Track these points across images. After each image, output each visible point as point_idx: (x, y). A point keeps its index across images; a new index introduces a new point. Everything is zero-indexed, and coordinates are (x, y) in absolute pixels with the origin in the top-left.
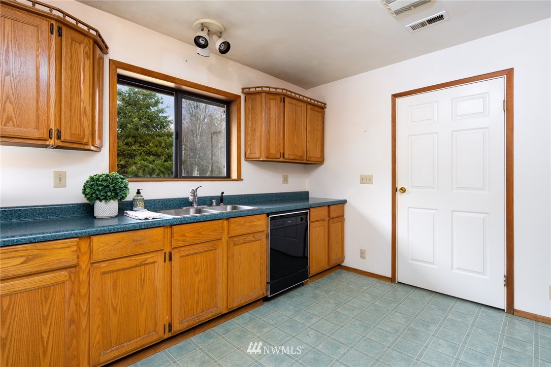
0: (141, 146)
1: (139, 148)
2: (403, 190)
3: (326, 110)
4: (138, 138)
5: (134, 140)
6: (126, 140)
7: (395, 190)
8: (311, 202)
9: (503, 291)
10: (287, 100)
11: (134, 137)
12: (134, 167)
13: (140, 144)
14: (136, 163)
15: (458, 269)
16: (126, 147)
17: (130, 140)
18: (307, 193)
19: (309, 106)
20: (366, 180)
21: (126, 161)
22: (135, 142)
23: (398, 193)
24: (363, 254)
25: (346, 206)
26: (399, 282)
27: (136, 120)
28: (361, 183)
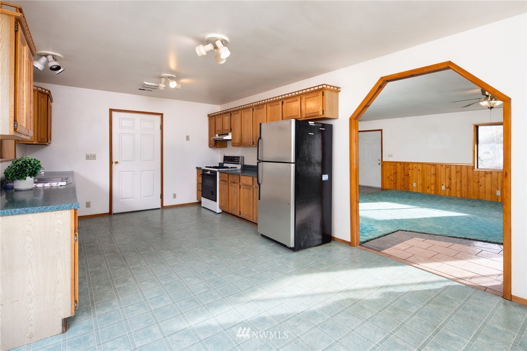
2: (116, 163)
9: (160, 200)
15: (143, 197)
20: (91, 157)
23: (114, 164)
24: (88, 205)
26: (114, 214)
28: (86, 159)
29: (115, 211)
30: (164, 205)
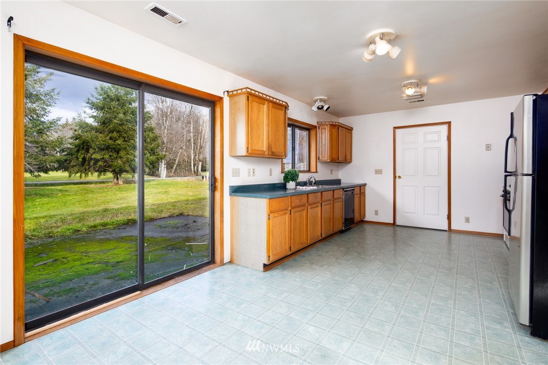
0: (126, 141)
1: (123, 143)
2: (400, 177)
3: (353, 132)
4: (123, 133)
5: (119, 135)
6: (110, 135)
7: (395, 177)
8: (342, 185)
9: (446, 221)
10: (340, 128)
11: (118, 132)
12: (119, 161)
13: (124, 139)
14: (121, 158)
16: (110, 142)
17: (115, 135)
18: (340, 180)
19: (347, 130)
20: (379, 172)
21: (110, 156)
22: (119, 137)
23: (397, 179)
24: (376, 213)
25: (367, 188)
26: (397, 225)
27: (121, 115)
28: (376, 174)
29: (398, 223)
30: (452, 228)
